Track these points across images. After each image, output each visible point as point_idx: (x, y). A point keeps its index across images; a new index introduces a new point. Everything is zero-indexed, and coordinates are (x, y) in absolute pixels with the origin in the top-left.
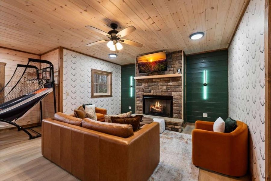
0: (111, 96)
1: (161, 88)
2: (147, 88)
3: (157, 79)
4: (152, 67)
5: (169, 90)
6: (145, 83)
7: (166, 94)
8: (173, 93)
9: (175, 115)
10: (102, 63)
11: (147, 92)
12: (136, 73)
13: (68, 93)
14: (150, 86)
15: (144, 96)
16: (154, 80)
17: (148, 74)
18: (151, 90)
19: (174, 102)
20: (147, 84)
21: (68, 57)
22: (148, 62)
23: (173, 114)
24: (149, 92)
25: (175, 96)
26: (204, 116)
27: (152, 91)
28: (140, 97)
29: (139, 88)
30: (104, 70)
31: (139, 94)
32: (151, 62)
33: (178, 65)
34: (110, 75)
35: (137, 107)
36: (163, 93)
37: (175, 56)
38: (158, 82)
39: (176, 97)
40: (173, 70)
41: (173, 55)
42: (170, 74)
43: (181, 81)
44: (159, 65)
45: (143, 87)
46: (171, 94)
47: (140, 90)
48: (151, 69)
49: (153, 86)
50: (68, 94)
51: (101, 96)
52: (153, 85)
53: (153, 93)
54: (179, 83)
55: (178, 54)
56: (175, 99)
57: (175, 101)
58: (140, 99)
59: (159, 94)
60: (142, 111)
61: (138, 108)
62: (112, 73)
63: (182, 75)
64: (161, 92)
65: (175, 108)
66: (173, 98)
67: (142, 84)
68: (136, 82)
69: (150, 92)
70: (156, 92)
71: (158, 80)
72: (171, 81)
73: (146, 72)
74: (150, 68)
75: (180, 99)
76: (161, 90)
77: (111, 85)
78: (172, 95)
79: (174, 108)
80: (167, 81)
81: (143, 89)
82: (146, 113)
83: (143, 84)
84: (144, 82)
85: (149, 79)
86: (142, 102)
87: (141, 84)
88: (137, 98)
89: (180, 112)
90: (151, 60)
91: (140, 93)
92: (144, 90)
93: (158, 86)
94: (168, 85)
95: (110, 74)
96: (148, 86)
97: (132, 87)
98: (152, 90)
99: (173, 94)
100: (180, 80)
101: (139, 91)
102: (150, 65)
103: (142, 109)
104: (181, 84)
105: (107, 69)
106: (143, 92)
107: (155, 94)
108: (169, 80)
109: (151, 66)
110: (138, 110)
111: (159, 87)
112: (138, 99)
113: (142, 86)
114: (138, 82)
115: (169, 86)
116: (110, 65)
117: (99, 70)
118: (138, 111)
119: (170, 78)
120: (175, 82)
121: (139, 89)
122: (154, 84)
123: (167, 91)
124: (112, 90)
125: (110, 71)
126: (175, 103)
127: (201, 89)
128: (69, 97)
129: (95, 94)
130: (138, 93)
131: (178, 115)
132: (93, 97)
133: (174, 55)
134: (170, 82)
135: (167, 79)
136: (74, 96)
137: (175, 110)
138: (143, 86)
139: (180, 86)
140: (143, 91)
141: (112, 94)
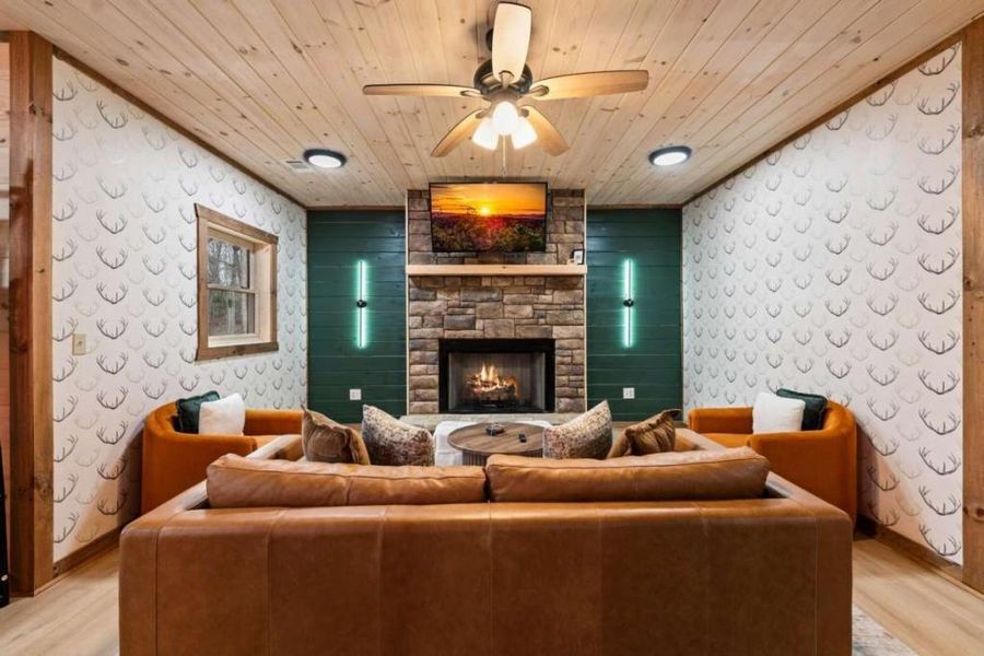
0: (272, 347)
1: (514, 313)
2: (457, 310)
3: (499, 280)
4: (485, 232)
5: (542, 317)
6: (451, 291)
7: (534, 334)
8: (555, 328)
9: (562, 403)
10: (239, 185)
11: (460, 325)
12: (409, 251)
13: (84, 336)
14: (472, 304)
15: (443, 343)
16: (485, 283)
17: (464, 257)
18: (475, 319)
19: (558, 359)
20: (456, 296)
21: (76, 113)
22: (468, 214)
23: (556, 400)
24: (466, 325)
25: (563, 339)
26: (626, 397)
27: (479, 324)
28: (429, 346)
29: (423, 312)
30: (249, 221)
31: (423, 335)
32: (483, 218)
33: (572, 236)
34: (269, 246)
35: (415, 387)
36: (523, 328)
37: (563, 204)
38: (503, 290)
39: (565, 343)
40: (557, 252)
41: (556, 199)
42: (544, 263)
43: (582, 289)
44: (520, 230)
45: (440, 306)
46: (551, 332)
47: (426, 317)
48: (480, 239)
49: (485, 305)
50: (78, 345)
51: (240, 351)
52: (482, 301)
53: (483, 329)
54: (576, 296)
55: (571, 199)
56: (561, 348)
57: (564, 356)
58: (428, 353)
59: (505, 334)
60: (436, 403)
61: (420, 391)
62: (277, 238)
63: (583, 270)
64: (516, 325)
65: (564, 378)
66: (557, 345)
67: (435, 295)
68: (410, 287)
69: (472, 326)
70: (496, 328)
71: (503, 284)
72: (550, 289)
73: (458, 247)
74: (478, 236)
75: (579, 348)
76: (511, 318)
77: (274, 293)
78: (554, 337)
79: (560, 379)
80: (537, 287)
81: (439, 315)
82: (450, 407)
83: (439, 296)
84: (445, 286)
85: (464, 277)
86: (437, 366)
87: (431, 294)
88: (411, 350)
89: (580, 390)
90: (485, 211)
91: (427, 331)
92: (443, 319)
93: (504, 304)
94: (540, 301)
95: (271, 242)
96: (462, 303)
97: (363, 304)
98: (481, 318)
99: (554, 332)
100: (580, 285)
101: (423, 324)
102: (477, 226)
103: (435, 392)
104: (583, 299)
105: (259, 219)
106: (442, 325)
107: (491, 334)
108: (542, 283)
109: (481, 229)
110: (417, 398)
111: (509, 308)
112: (418, 353)
113: (437, 303)
114: (419, 287)
115: (542, 304)
116: (268, 200)
117: (227, 214)
118: (416, 404)
119: (546, 277)
120: (564, 293)
121: (423, 316)
122: (485, 296)
123: (537, 324)
124: (279, 320)
125: (267, 228)
126: (562, 363)
127: (616, 318)
128: (87, 363)
129: (214, 342)
130: (416, 333)
131: (572, 401)
132: (203, 354)
133: (561, 201)
134: (547, 292)
135: (534, 282)
136: (112, 351)
137: (563, 386)
138: (440, 302)
139: (578, 306)
140: (439, 321)
141: (278, 340)
